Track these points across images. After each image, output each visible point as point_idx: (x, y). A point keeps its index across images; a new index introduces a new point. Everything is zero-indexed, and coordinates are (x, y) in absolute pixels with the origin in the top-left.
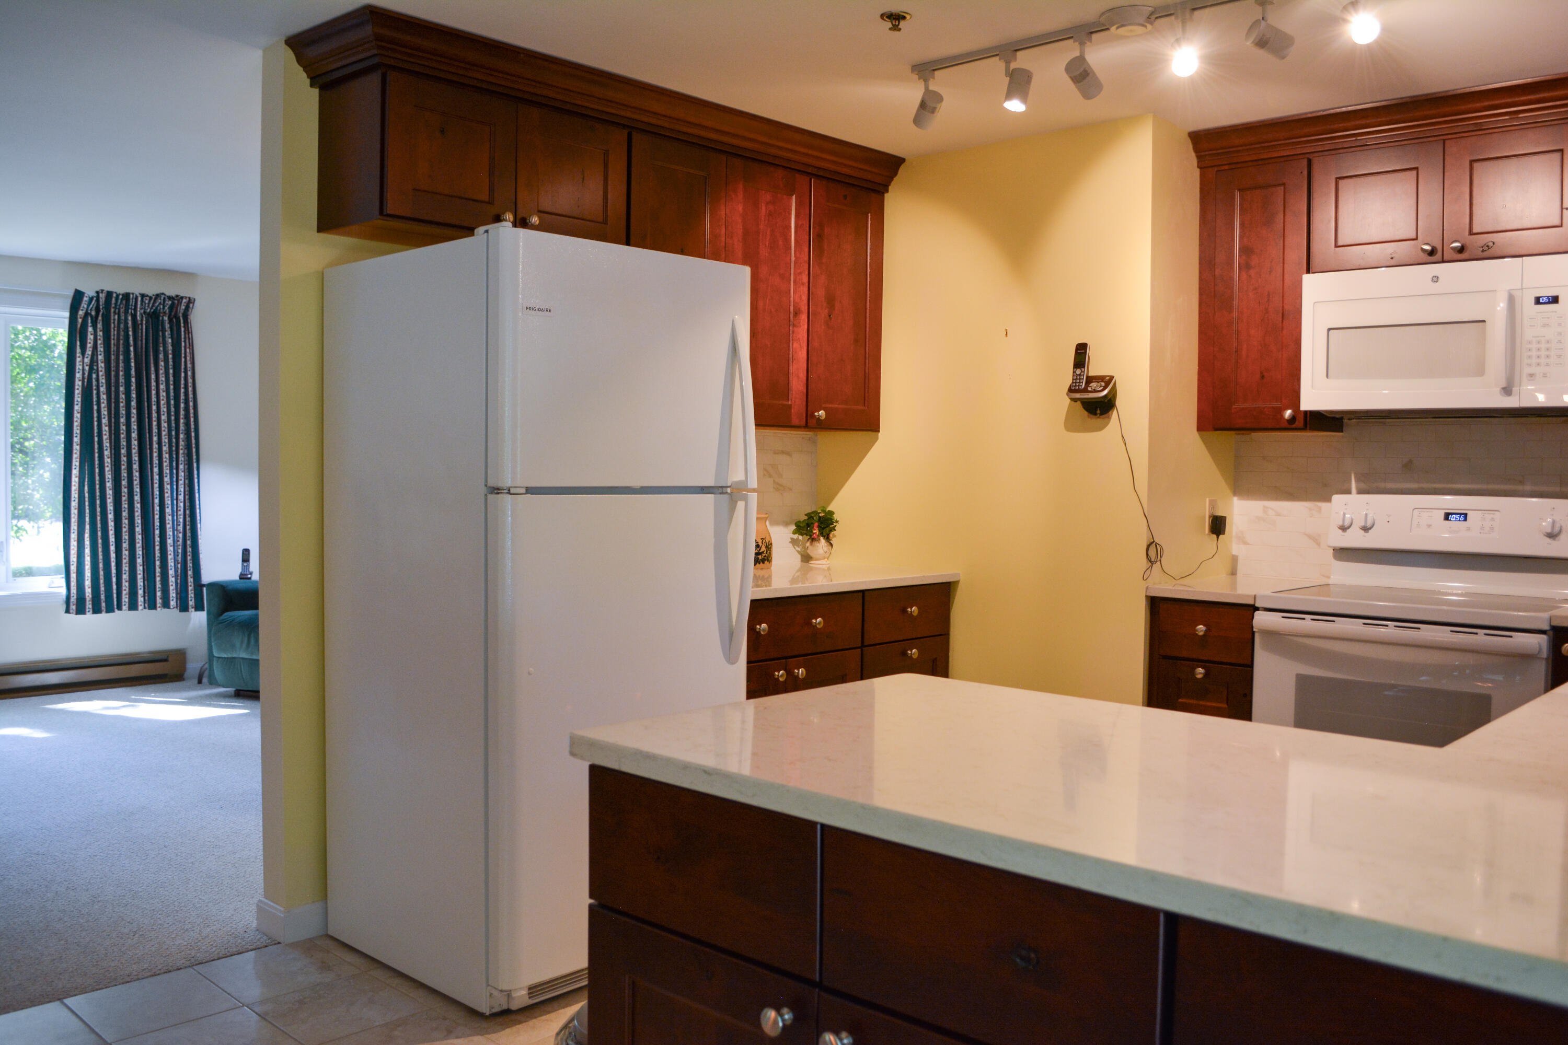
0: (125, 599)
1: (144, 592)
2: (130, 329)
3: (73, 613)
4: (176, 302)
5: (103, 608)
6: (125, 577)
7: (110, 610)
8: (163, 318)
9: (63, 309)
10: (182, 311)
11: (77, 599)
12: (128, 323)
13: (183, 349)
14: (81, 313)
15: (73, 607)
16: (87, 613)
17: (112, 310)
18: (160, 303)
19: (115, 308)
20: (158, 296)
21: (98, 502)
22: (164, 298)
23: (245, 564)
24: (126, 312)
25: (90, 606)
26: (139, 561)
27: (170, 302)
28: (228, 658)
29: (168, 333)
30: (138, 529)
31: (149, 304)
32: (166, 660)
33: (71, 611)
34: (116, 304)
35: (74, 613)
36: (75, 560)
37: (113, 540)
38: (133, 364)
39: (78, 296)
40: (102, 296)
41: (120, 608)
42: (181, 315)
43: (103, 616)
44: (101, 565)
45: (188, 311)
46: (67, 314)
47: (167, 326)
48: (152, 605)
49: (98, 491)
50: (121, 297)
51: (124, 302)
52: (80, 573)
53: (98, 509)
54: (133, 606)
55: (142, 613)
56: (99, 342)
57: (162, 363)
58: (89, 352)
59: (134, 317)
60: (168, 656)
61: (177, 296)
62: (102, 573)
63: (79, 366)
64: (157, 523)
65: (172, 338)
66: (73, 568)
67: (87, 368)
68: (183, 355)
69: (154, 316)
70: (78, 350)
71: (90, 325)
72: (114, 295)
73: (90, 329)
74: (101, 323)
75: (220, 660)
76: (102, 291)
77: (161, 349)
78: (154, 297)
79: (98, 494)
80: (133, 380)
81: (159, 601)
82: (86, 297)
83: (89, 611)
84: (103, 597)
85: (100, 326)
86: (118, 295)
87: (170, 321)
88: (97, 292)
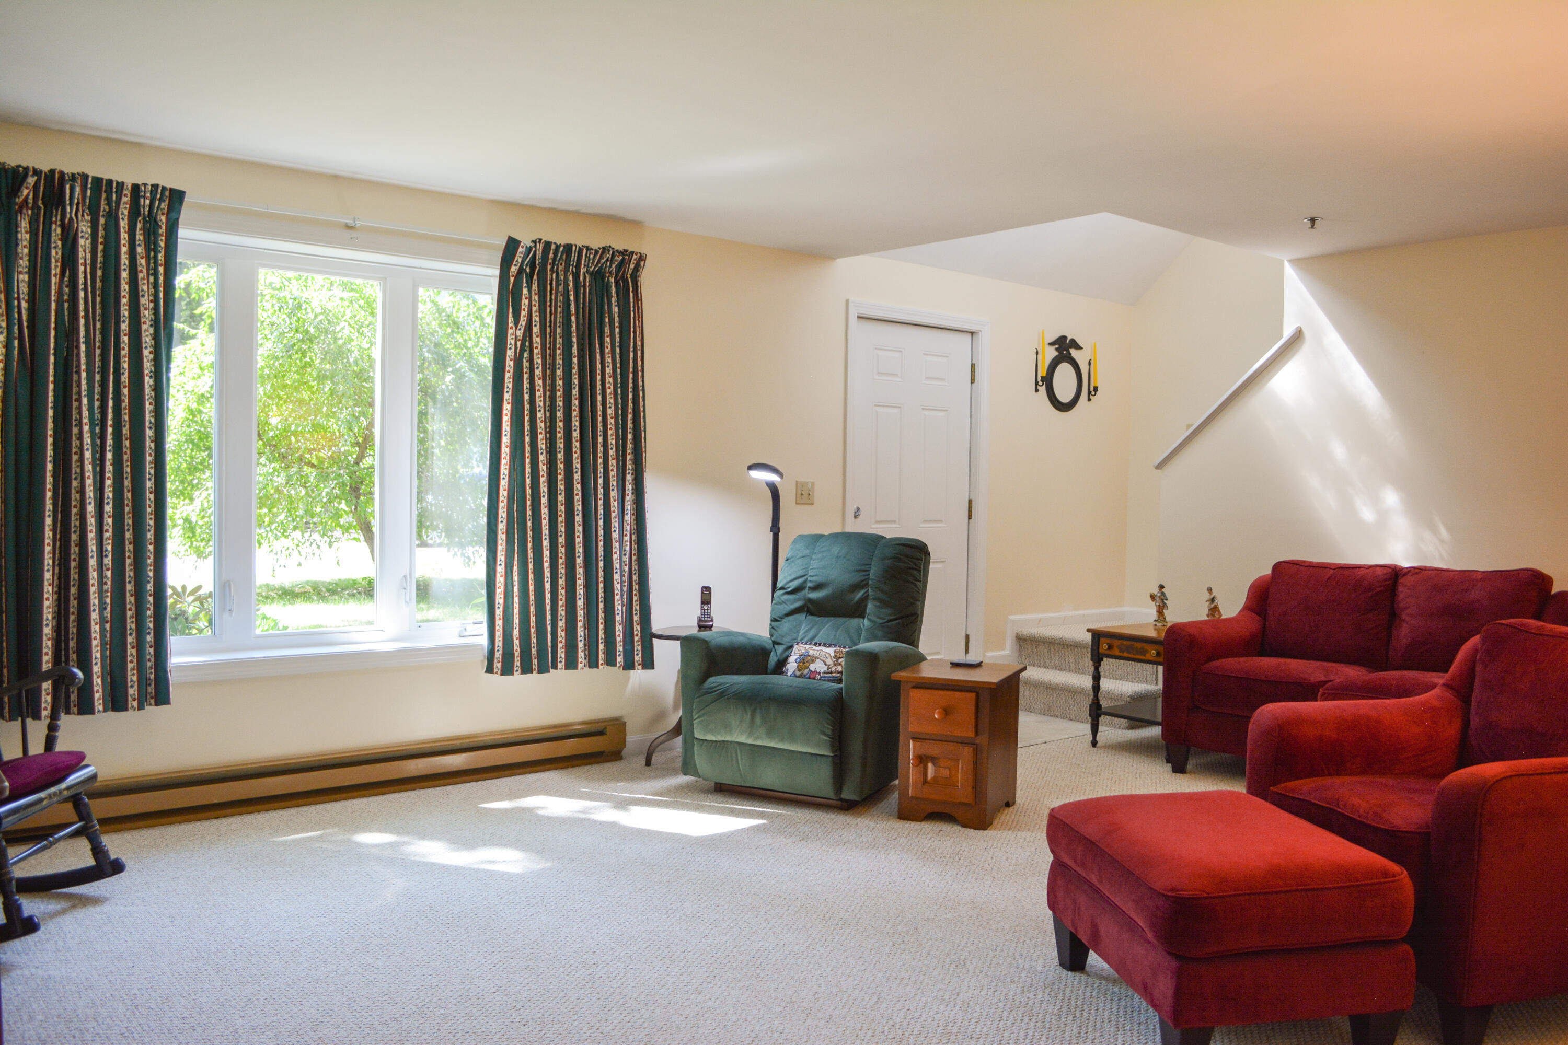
0: (561, 654)
1: (585, 645)
2: (572, 293)
3: (497, 673)
4: (627, 257)
5: (535, 666)
6: (561, 624)
7: (542, 669)
8: (608, 280)
9: (489, 264)
10: (630, 272)
11: (504, 654)
12: (568, 285)
13: (632, 320)
14: (514, 269)
15: (498, 665)
16: (515, 673)
17: (549, 267)
18: (607, 260)
19: (553, 264)
20: (605, 250)
21: (529, 524)
22: (613, 253)
23: (706, 607)
24: (566, 270)
25: (519, 664)
26: (580, 603)
27: (621, 257)
28: (716, 741)
29: (614, 300)
30: (579, 561)
31: (593, 259)
32: (601, 733)
33: (495, 670)
34: (554, 259)
35: (499, 672)
36: (501, 601)
37: (549, 575)
38: (574, 340)
39: (512, 245)
40: (540, 247)
41: (555, 667)
42: (629, 276)
43: (535, 676)
44: (532, 609)
45: (638, 271)
46: (497, 272)
47: (613, 290)
48: (593, 663)
49: (529, 508)
50: (562, 248)
51: (564, 257)
52: (508, 620)
53: (530, 534)
54: (571, 664)
55: (583, 672)
56: (534, 309)
57: (608, 340)
58: (523, 322)
59: (576, 275)
60: (606, 728)
61: (626, 251)
62: (533, 619)
63: (511, 340)
64: (601, 552)
65: (618, 306)
66: (499, 612)
67: (519, 343)
68: (632, 329)
69: (598, 276)
70: (511, 319)
71: (525, 285)
72: (553, 247)
73: (525, 291)
74: (536, 284)
75: (705, 743)
76: (540, 240)
77: (607, 320)
78: (600, 251)
79: (529, 512)
80: (575, 360)
81: (602, 656)
82: (522, 247)
83: (517, 671)
84: (534, 651)
85: (535, 287)
86: (558, 247)
87: (617, 283)
88: (534, 242)
